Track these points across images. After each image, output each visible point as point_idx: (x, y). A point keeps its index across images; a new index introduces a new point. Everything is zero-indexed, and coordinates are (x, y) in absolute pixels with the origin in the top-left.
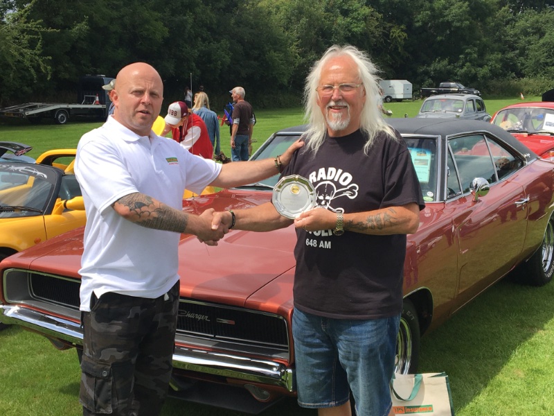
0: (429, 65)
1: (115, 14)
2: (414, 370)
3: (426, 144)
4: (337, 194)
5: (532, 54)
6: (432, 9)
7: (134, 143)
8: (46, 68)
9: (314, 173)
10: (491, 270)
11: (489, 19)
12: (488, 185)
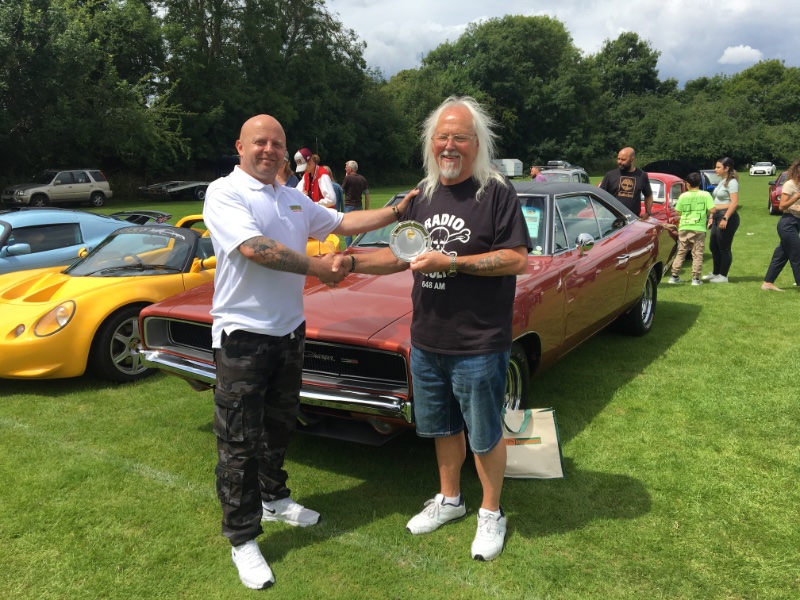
0: (538, 146)
1: (249, 98)
2: (523, 407)
3: (536, 202)
4: (450, 238)
5: (632, 134)
6: (541, 94)
7: (259, 190)
8: (185, 149)
9: (429, 220)
10: (593, 320)
11: (593, 102)
12: (593, 241)
